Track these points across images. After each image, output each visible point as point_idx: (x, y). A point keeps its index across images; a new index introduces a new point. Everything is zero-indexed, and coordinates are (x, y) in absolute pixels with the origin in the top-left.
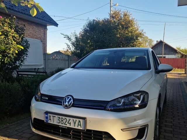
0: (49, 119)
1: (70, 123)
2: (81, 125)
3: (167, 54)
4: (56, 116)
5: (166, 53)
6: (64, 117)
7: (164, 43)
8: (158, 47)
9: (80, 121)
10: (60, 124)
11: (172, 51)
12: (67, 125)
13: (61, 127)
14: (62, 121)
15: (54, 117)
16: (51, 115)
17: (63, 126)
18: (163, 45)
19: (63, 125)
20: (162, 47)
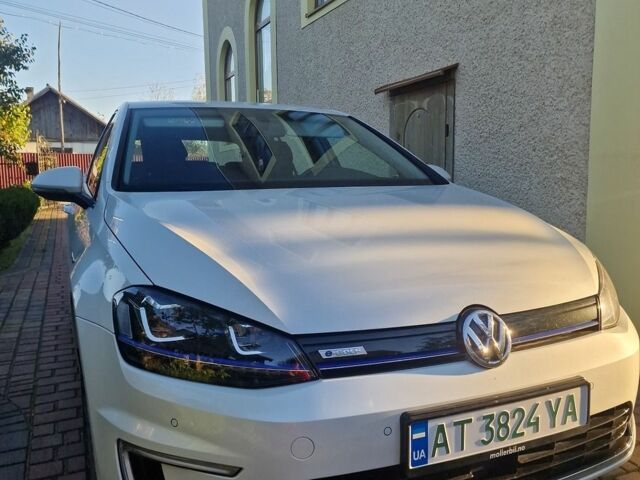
0: (437, 445)
1: (536, 424)
2: (573, 413)
3: (78, 141)
4: (472, 416)
5: (75, 137)
6: (508, 409)
7: (65, 98)
8: (42, 111)
9: (571, 399)
10: (494, 446)
11: (92, 130)
12: (522, 434)
13: (497, 455)
14: (501, 426)
15: (462, 423)
16: (443, 422)
17: (506, 449)
18: (58, 105)
19: (508, 443)
20: (58, 113)
